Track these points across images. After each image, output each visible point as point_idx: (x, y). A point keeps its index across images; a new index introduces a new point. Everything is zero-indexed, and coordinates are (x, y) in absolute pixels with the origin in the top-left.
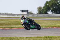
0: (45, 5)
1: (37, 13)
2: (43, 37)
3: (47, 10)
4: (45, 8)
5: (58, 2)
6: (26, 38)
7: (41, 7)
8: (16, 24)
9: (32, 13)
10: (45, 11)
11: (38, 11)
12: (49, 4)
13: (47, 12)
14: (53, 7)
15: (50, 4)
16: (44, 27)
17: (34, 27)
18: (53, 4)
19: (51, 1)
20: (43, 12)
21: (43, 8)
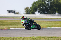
0: (32, 6)
1: (25, 13)
2: (30, 38)
4: (32, 8)
5: (46, 2)
6: (13, 38)
7: (28, 8)
8: (3, 25)
9: (19, 13)
10: (32, 11)
12: (37, 5)
13: (34, 12)
14: (40, 7)
17: (34, 27)
18: (40, 4)
19: (38, 2)
20: (30, 13)
21: (30, 9)
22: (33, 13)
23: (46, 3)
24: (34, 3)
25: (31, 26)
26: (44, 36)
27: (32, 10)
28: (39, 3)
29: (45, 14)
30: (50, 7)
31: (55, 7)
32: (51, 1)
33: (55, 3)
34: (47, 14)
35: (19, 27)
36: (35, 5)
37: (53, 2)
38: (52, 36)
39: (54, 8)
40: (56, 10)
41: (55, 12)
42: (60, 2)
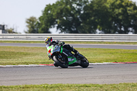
2: (39, 87)
3: (47, 26)
4: (43, 19)
5: (74, 5)
6: (1, 88)
7: (35, 18)
9: (15, 31)
10: (43, 26)
11: (27, 26)
12: (54, 12)
13: (48, 29)
14: (62, 17)
15: (56, 10)
16: (42, 63)
18: (62, 11)
19: (57, 5)
20: (40, 30)
21: (38, 21)
22: (46, 31)
23: (74, 9)
24: (49, 8)
25: (69, 60)
26: (70, 82)
27: (42, 24)
28: (60, 7)
29: (72, 32)
30: (84, 17)
31: (94, 16)
32: (85, 2)
33: (94, 8)
34: (76, 32)
35: (14, 62)
36: (49, 12)
37: (91, 5)
38: (88, 82)
39: (93, 18)
40: (97, 24)
41: (96, 28)
42: (105, 6)
